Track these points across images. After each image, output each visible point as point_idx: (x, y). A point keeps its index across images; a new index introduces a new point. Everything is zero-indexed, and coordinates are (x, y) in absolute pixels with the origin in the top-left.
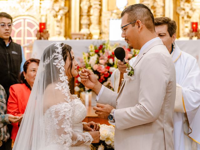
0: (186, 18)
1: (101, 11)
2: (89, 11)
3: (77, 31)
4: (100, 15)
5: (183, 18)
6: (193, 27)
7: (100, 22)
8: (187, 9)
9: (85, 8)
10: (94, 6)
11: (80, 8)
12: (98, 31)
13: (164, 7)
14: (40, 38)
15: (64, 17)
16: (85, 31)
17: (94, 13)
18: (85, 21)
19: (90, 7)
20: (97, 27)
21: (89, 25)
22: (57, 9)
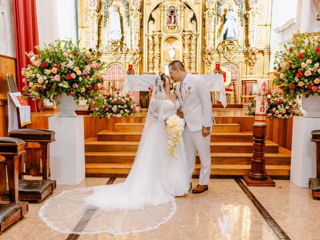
0: (208, 64)
1: (160, 60)
2: (153, 60)
3: (147, 72)
4: (160, 62)
5: (206, 64)
6: (216, 67)
7: (159, 67)
8: (209, 59)
9: (151, 58)
10: (156, 57)
11: (148, 58)
12: (158, 72)
13: (196, 58)
14: (129, 74)
15: (139, 64)
16: (151, 71)
17: (156, 61)
18: (151, 66)
19: (154, 57)
20: (158, 69)
21: (153, 68)
22: (135, 59)
